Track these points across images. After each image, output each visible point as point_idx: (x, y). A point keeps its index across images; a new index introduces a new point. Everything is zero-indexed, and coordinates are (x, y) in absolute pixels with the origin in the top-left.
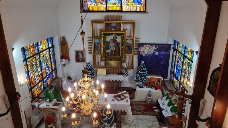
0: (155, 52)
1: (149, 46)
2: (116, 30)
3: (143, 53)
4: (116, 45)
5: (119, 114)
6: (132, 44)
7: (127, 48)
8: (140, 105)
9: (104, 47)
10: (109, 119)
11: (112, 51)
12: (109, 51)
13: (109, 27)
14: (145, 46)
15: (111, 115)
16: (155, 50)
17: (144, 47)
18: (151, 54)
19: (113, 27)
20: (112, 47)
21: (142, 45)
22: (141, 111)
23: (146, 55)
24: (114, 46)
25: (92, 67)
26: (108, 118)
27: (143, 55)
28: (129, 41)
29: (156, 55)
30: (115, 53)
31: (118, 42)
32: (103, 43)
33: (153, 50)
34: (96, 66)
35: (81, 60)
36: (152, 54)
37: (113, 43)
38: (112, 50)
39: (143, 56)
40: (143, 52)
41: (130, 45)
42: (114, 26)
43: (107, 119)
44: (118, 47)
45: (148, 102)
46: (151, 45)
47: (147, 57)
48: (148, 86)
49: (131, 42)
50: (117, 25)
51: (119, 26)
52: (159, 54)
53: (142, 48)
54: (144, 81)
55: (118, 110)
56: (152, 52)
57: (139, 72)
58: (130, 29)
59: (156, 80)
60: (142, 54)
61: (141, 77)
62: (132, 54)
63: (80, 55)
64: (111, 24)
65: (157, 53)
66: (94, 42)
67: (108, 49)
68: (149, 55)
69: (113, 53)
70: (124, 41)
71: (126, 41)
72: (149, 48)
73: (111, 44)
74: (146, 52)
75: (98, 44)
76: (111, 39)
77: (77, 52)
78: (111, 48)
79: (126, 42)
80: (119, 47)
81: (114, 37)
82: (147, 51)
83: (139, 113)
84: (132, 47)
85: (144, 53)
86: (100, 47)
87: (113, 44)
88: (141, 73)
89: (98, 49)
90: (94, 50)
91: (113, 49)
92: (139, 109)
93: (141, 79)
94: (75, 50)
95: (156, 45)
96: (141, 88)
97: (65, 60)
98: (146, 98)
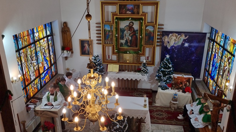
0: (184, 43)
1: (177, 35)
2: (133, 13)
3: (168, 44)
4: (132, 33)
5: (134, 122)
6: (154, 32)
7: (146, 38)
8: (162, 111)
9: (117, 35)
10: (121, 128)
11: (126, 41)
12: (123, 41)
13: (124, 9)
14: (171, 34)
15: (124, 123)
16: (184, 40)
17: (169, 36)
18: (178, 46)
19: (129, 10)
20: (128, 36)
21: (167, 33)
22: (163, 119)
23: (172, 47)
24: (130, 34)
25: (101, 62)
26: (121, 126)
27: (168, 46)
28: (150, 29)
29: (186, 47)
30: (130, 44)
31: (135, 30)
32: (116, 31)
33: (182, 40)
34: (107, 61)
35: (87, 52)
36: (180, 45)
37: (129, 30)
38: (127, 39)
39: (167, 48)
40: (168, 42)
41: (151, 34)
42: (130, 8)
43: (119, 127)
44: (134, 36)
45: (173, 109)
46: (179, 33)
47: (173, 49)
48: (173, 88)
49: (153, 30)
50: (134, 7)
51: (137, 9)
52: (190, 46)
53: (166, 38)
54: (168, 81)
55: (133, 117)
56: (180, 44)
57: (162, 69)
58: (152, 13)
59: (185, 81)
60: (166, 46)
61: (165, 75)
62: (153, 45)
63: (86, 45)
64: (127, 5)
65: (186, 45)
66: (104, 30)
67: (122, 38)
68: (175, 47)
69: (129, 44)
70: (143, 28)
71: (146, 28)
72: (177, 37)
73: (126, 32)
74: (172, 43)
75: (109, 31)
76: (126, 26)
77: (82, 42)
78: (126, 37)
79: (146, 30)
80: (136, 36)
81: (130, 23)
82: (174, 42)
83: (161, 121)
84: (154, 36)
85: (170, 44)
86: (111, 36)
87: (129, 32)
88: (165, 70)
89: (109, 39)
90: (105, 40)
91: (129, 39)
92: (161, 117)
93: (164, 78)
94: (80, 40)
95: (186, 33)
96: (164, 90)
97: (67, 52)
98: (171, 102)
